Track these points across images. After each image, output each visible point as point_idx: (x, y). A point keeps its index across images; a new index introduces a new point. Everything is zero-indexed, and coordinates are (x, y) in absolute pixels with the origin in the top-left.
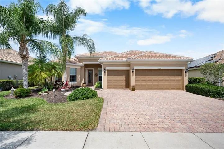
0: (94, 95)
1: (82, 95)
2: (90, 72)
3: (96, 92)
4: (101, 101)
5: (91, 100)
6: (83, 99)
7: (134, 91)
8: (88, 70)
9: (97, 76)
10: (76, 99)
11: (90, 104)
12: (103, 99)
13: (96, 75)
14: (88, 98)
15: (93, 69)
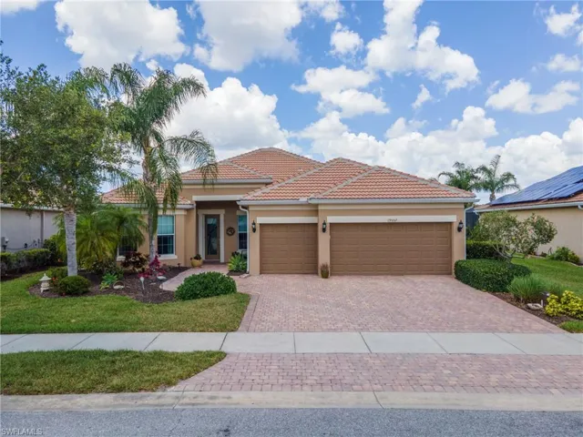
0: (229, 288)
1: (206, 288)
2: (211, 221)
3: (234, 282)
4: (245, 299)
5: (223, 298)
6: (208, 296)
7: (326, 277)
8: (207, 217)
9: (233, 234)
10: (195, 296)
11: (223, 304)
12: (248, 296)
13: (230, 231)
14: (218, 295)
15: (222, 213)
